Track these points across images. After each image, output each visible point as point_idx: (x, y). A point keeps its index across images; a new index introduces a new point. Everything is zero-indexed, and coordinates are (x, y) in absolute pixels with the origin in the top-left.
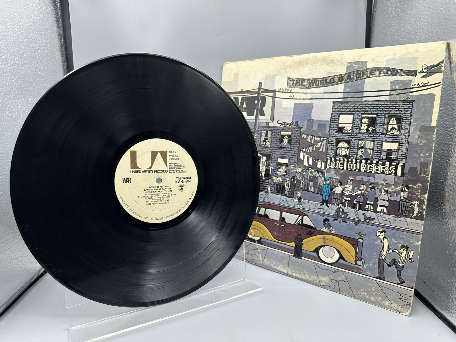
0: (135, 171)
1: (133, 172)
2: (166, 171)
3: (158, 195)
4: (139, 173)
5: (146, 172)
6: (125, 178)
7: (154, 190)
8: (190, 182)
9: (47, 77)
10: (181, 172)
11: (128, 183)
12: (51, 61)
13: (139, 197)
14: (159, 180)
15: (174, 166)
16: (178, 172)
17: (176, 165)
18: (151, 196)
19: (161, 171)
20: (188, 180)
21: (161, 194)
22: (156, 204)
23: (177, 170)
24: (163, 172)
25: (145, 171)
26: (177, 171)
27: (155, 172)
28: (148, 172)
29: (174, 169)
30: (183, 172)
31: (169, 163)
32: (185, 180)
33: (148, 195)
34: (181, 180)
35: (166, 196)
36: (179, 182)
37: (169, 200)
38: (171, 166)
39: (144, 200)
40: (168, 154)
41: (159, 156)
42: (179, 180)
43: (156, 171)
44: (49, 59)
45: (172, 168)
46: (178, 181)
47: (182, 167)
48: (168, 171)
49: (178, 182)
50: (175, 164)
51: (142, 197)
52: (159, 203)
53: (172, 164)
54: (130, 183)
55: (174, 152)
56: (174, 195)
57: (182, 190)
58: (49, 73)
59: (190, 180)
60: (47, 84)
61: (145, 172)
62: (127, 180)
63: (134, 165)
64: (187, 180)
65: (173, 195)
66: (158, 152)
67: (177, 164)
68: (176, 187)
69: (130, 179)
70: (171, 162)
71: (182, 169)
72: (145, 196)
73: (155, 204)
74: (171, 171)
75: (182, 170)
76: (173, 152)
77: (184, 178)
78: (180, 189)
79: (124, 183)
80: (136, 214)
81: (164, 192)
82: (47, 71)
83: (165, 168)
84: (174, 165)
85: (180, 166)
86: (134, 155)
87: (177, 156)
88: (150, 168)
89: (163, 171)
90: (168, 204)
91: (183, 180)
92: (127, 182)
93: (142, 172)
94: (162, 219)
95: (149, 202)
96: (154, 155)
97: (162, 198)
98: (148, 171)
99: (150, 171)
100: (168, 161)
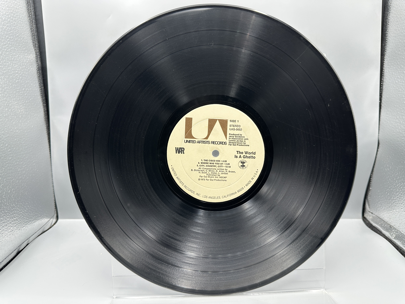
0: (189, 141)
1: (187, 142)
2: (224, 143)
3: (214, 170)
4: (194, 143)
5: (202, 142)
6: (178, 148)
7: (209, 163)
8: (254, 158)
9: (8, 38)
10: (243, 145)
11: (182, 153)
12: (13, 20)
13: (192, 170)
14: (216, 153)
15: (235, 138)
16: (240, 145)
17: (237, 137)
18: (205, 170)
19: (219, 143)
20: (252, 155)
21: (217, 170)
22: (211, 180)
23: (239, 142)
24: (221, 144)
25: (200, 141)
26: (238, 144)
27: (211, 143)
28: (204, 143)
29: (235, 141)
30: (246, 145)
31: (230, 134)
32: (248, 155)
33: (202, 169)
34: (242, 155)
35: (223, 173)
36: (240, 157)
37: (226, 177)
38: (231, 138)
39: (197, 175)
40: (229, 123)
41: (217, 126)
42: (240, 155)
43: (213, 143)
44: (10, 17)
45: (232, 140)
46: (238, 155)
47: (245, 139)
48: (228, 143)
49: (238, 157)
50: (237, 135)
51: (195, 170)
52: (214, 180)
53: (233, 135)
54: (184, 153)
55: (237, 121)
56: (233, 172)
57: (243, 167)
58: (10, 33)
59: (254, 156)
60: (8, 46)
61: (200, 143)
62: (180, 150)
63: (188, 134)
64: (250, 155)
65: (231, 172)
66: (217, 120)
67: (239, 135)
68: (235, 163)
69: (183, 149)
70: (232, 132)
71: (245, 141)
72: (199, 170)
73: (209, 180)
74: (230, 144)
75: (245, 143)
76: (235, 121)
77: (246, 153)
78: (241, 166)
79: (176, 153)
80: (188, 189)
81: (221, 168)
82: (7, 31)
83: (223, 139)
84: (235, 136)
85: (242, 138)
86: (189, 122)
87: (240, 126)
88: (207, 138)
89: (221, 142)
90: (225, 181)
91: (246, 155)
92: (180, 153)
93: (197, 142)
94: (217, 198)
95: (203, 177)
96: (212, 123)
97: (218, 174)
98: (204, 141)
99: (206, 142)
100: (229, 132)
